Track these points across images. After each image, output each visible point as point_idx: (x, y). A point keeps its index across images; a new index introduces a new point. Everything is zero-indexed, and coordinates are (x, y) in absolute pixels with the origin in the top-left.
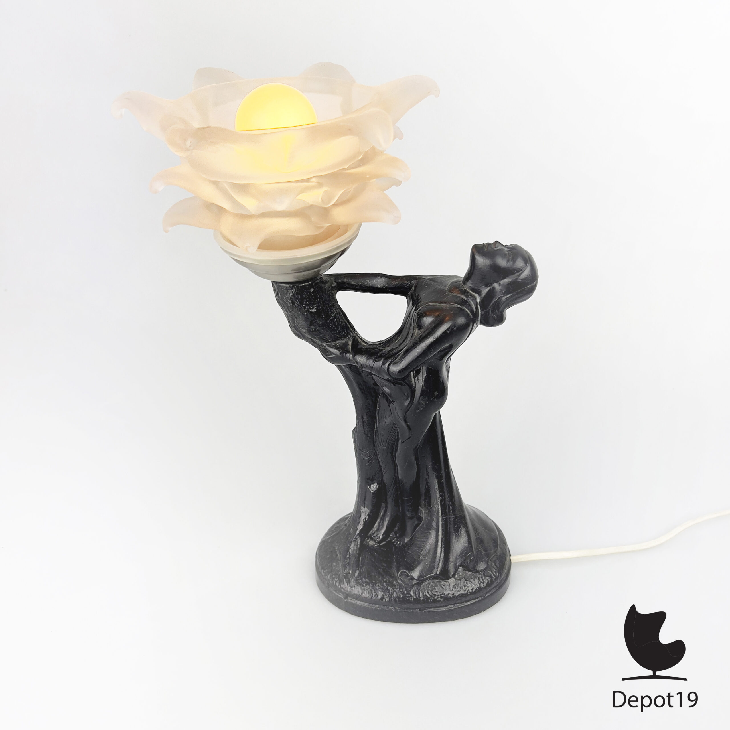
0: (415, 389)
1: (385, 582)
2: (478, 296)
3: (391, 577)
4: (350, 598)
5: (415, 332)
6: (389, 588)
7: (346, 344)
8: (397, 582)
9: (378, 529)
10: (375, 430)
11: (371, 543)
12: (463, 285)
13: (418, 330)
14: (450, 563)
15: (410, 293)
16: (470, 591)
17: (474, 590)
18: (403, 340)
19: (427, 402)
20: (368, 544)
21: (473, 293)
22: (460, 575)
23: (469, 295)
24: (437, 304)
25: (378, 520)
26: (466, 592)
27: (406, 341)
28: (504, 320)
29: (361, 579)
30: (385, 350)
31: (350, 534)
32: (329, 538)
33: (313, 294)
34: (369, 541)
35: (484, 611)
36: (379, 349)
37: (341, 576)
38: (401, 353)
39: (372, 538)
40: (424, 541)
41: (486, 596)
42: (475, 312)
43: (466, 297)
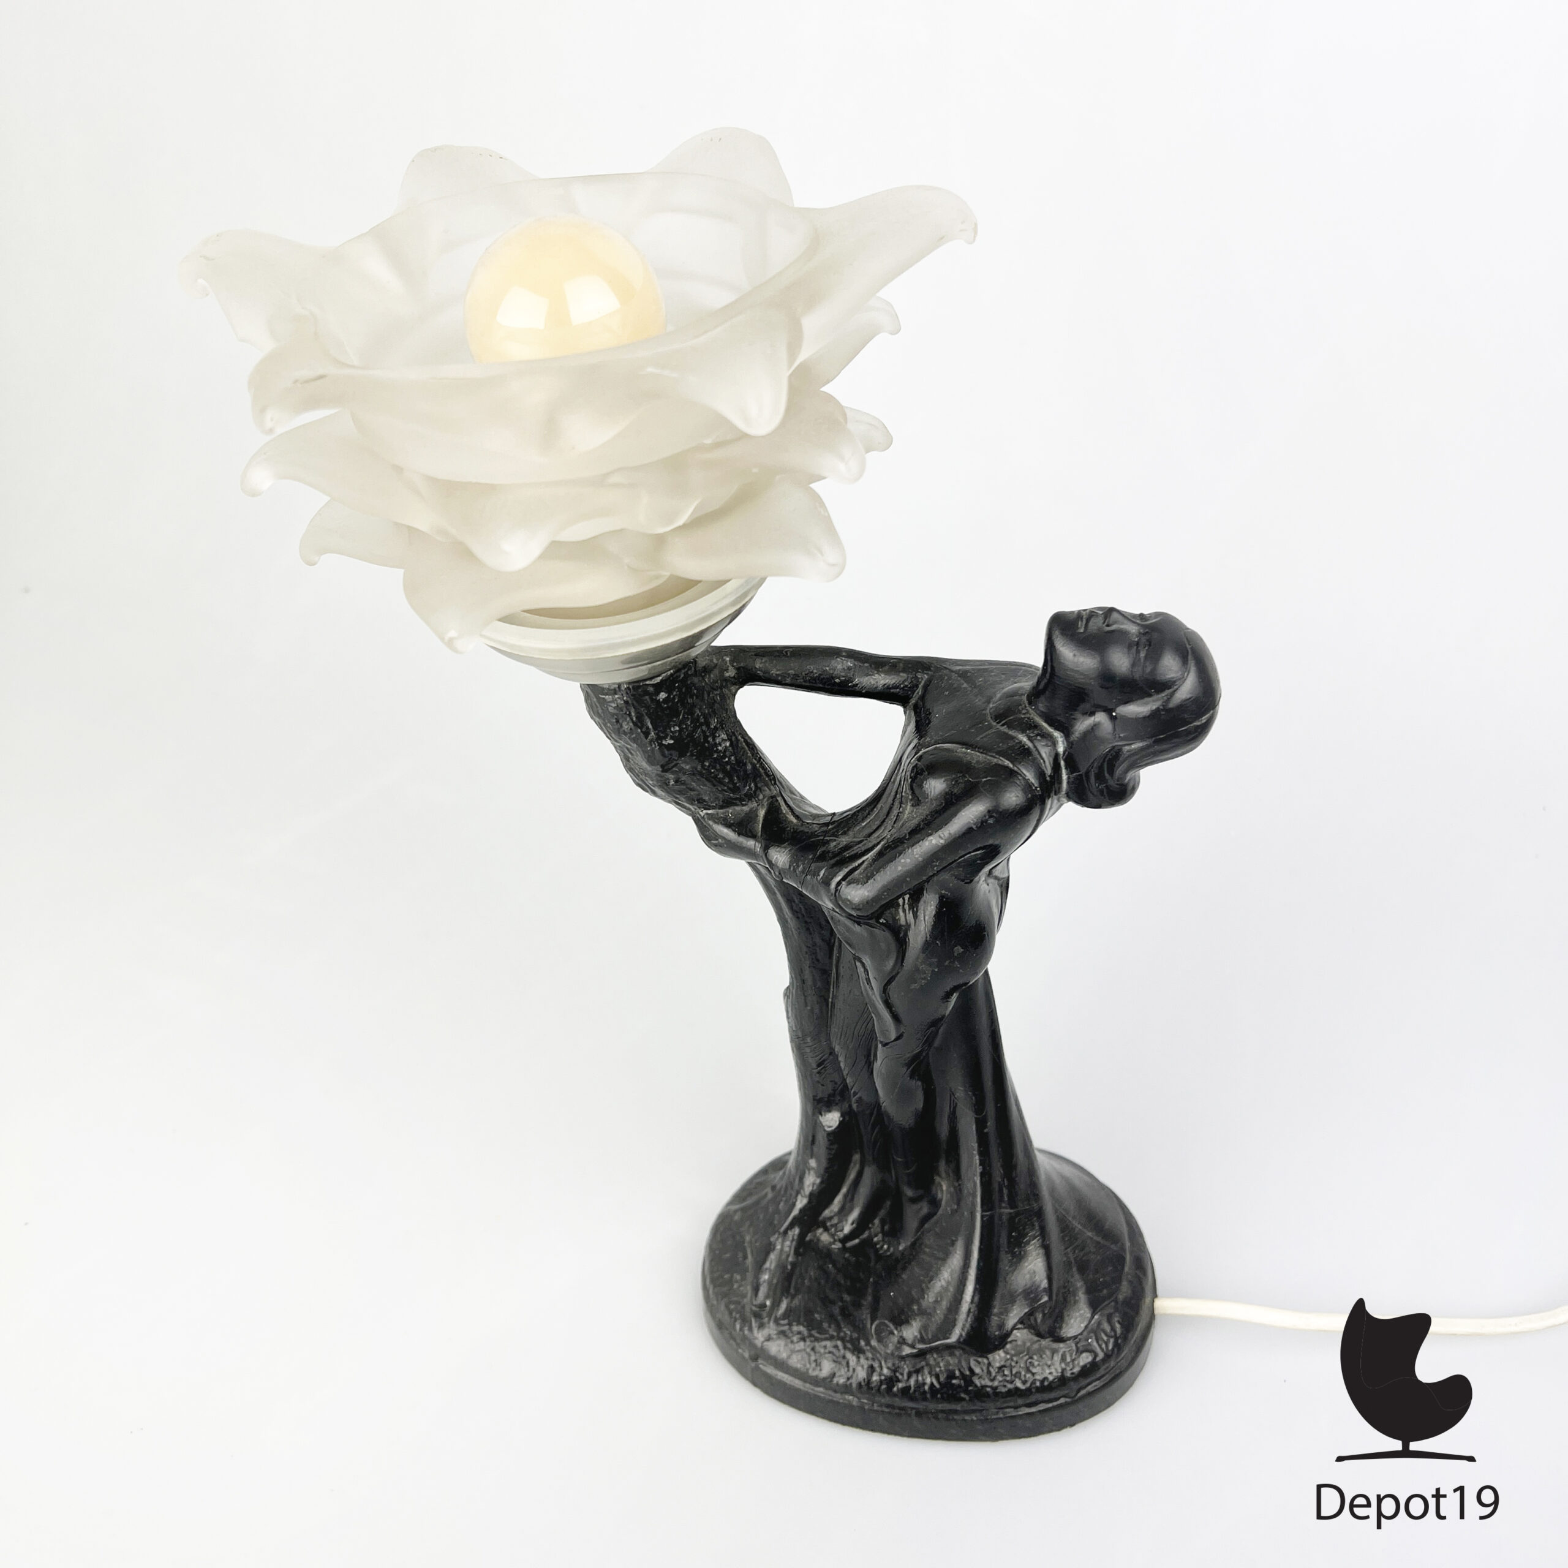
0: (906, 935)
1: (843, 1339)
2: (1062, 737)
3: (857, 1329)
4: (762, 1362)
5: (904, 809)
6: (849, 1355)
7: (751, 816)
8: (868, 1343)
9: (844, 1211)
10: (830, 1000)
11: (825, 1238)
12: (1027, 705)
13: (912, 805)
14: (993, 1317)
15: (913, 701)
16: (1038, 1384)
17: (1046, 1383)
18: (878, 823)
19: (936, 970)
20: (818, 1240)
21: (1050, 730)
22: (1017, 1345)
23: (1038, 735)
24: (961, 750)
25: (844, 1190)
26: (1028, 1385)
27: (883, 828)
29: (790, 1324)
30: (834, 843)
31: (777, 1211)
32: (736, 1211)
33: (665, 706)
34: (821, 1234)
35: (1072, 1425)
36: (822, 838)
37: (747, 1309)
38: (867, 859)
39: (826, 1229)
40: (939, 1259)
41: (1080, 1395)
42: (1048, 779)
43: (1030, 738)
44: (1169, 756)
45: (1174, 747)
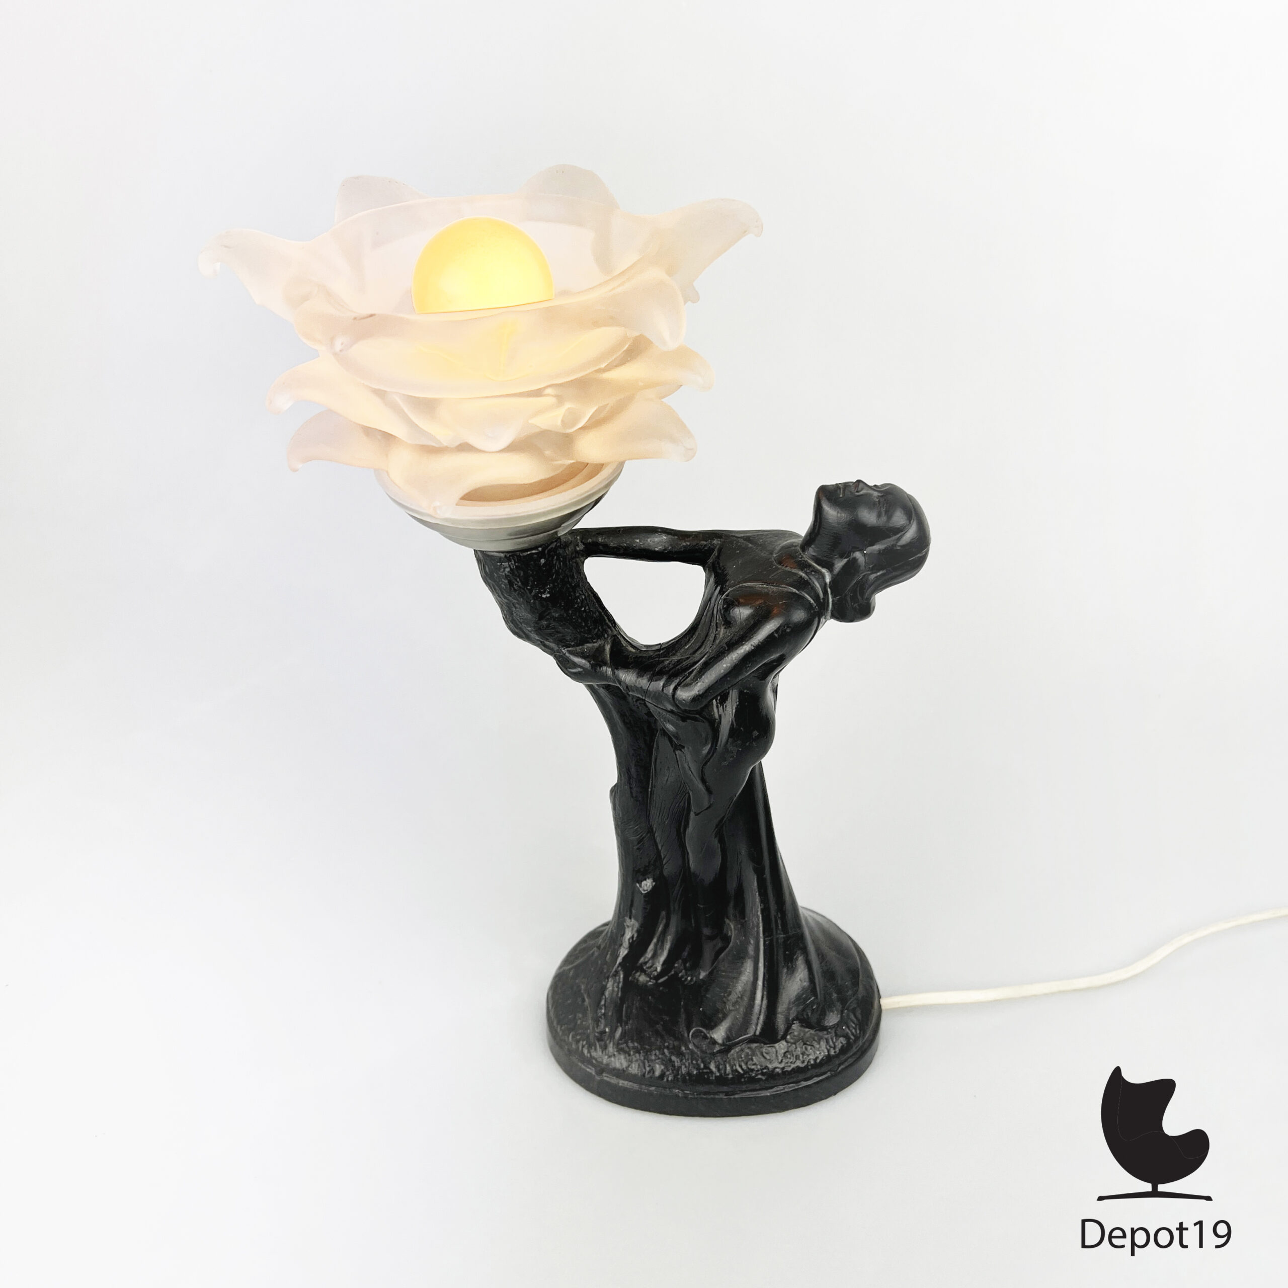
0: (719, 726)
1: (668, 1048)
2: (827, 572)
3: (677, 1039)
4: (606, 1075)
5: (720, 632)
6: (673, 1058)
7: (601, 650)
8: (687, 1048)
9: (655, 955)
10: (650, 790)
11: (643, 978)
12: (801, 552)
13: (725, 628)
14: (778, 1015)
15: (710, 561)
16: (812, 1062)
17: (818, 1061)
18: (699, 644)
19: (740, 750)
20: (638, 980)
21: (819, 568)
22: (794, 1036)
23: (812, 571)
24: (758, 585)
25: (655, 940)
26: (806, 1063)
27: (703, 647)
28: (872, 610)
29: (626, 1043)
30: (668, 662)
31: (606, 963)
32: (570, 970)
33: (544, 569)
34: (639, 976)
35: (835, 1094)
36: (657, 659)
37: (591, 1037)
38: (695, 668)
39: (643, 971)
40: (734, 978)
41: (840, 1069)
42: (822, 601)
43: (806, 573)
44: (899, 580)
45: (905, 572)
